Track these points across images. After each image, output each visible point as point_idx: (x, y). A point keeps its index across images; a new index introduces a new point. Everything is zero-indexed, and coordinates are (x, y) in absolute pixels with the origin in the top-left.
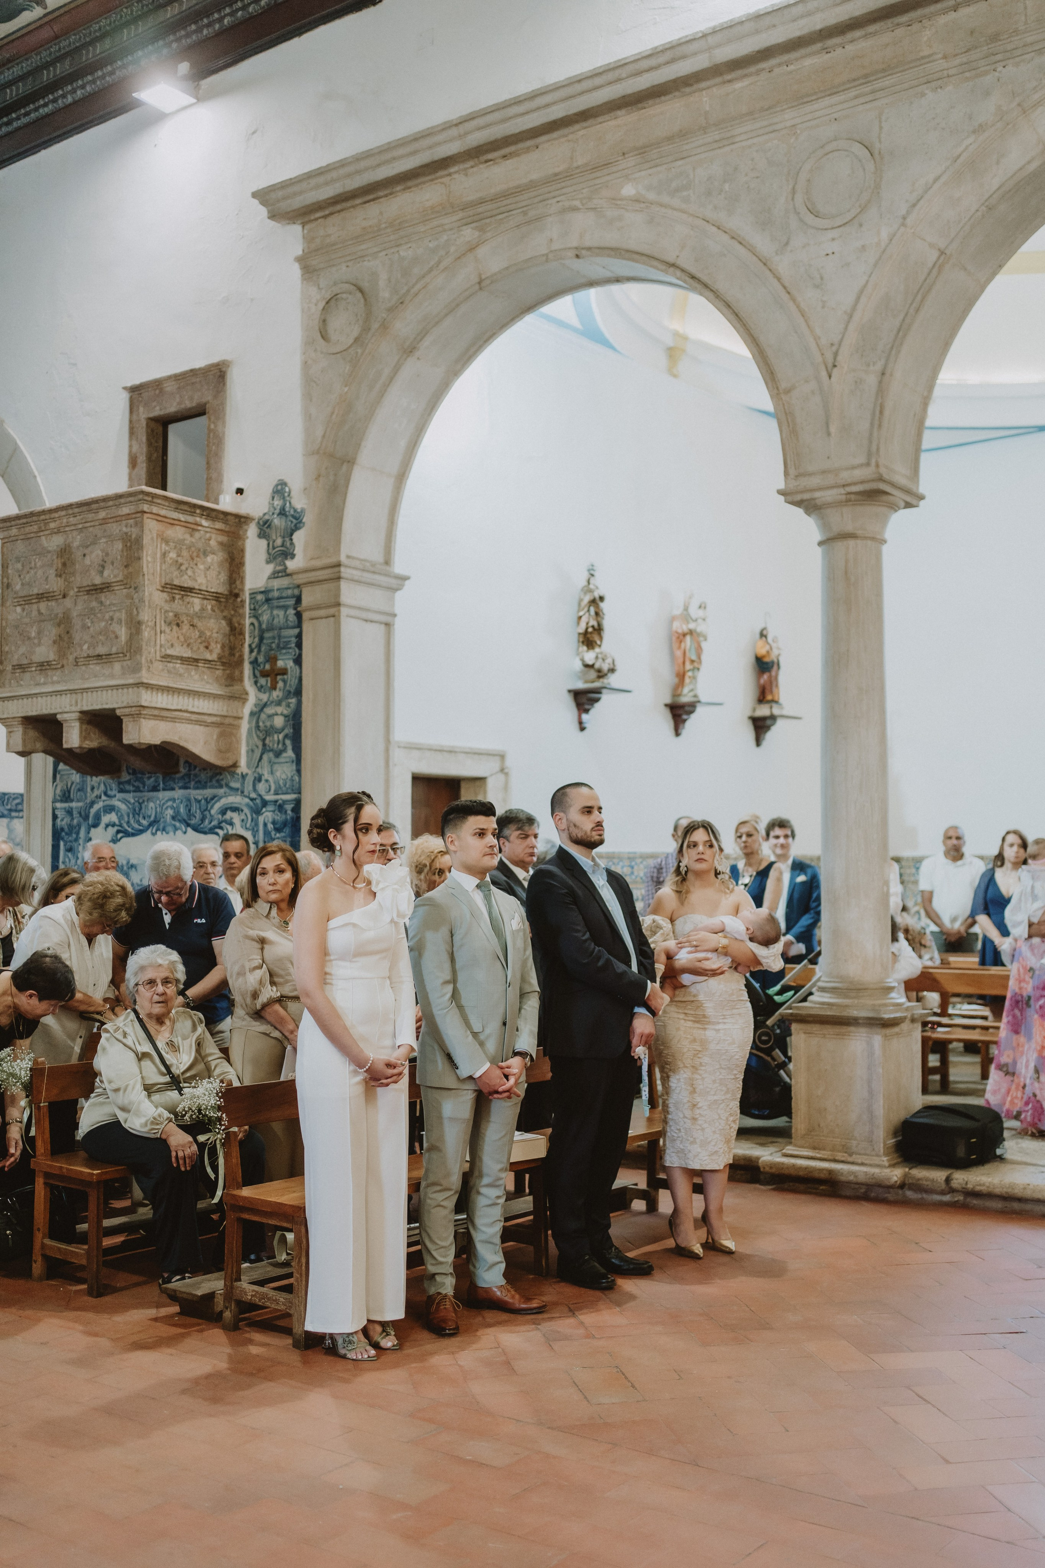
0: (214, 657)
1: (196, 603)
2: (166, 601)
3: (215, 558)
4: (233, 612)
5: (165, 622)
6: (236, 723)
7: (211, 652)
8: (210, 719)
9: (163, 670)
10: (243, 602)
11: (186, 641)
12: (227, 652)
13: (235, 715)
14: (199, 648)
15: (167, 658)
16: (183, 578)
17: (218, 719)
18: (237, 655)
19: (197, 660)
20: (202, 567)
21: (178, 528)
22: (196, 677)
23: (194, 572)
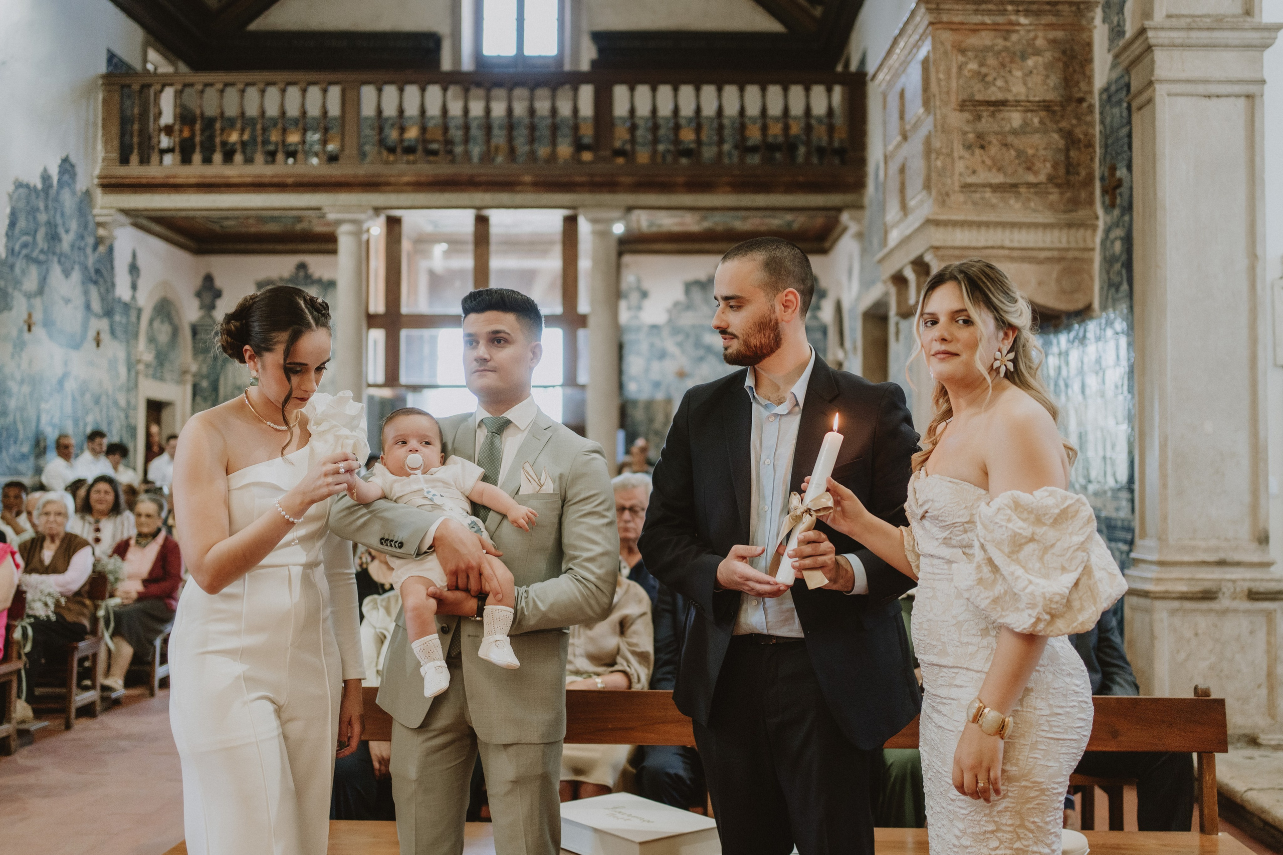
0: (1042, 178)
1: (1016, 118)
2: (968, 121)
3: (1040, 59)
4: (1074, 122)
5: (964, 145)
6: (1086, 255)
7: (1036, 173)
8: (1043, 255)
9: (965, 203)
10: (1091, 107)
11: (995, 164)
12: (1062, 171)
13: (1082, 245)
14: (1016, 171)
15: (966, 187)
16: (989, 92)
17: (1056, 254)
18: (1083, 173)
19: (1015, 186)
20: (1019, 74)
21: (984, 33)
22: (1018, 206)
23: (1006, 82)
